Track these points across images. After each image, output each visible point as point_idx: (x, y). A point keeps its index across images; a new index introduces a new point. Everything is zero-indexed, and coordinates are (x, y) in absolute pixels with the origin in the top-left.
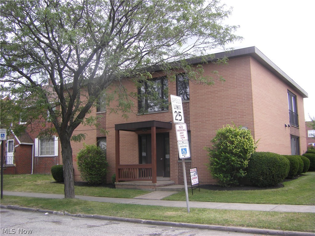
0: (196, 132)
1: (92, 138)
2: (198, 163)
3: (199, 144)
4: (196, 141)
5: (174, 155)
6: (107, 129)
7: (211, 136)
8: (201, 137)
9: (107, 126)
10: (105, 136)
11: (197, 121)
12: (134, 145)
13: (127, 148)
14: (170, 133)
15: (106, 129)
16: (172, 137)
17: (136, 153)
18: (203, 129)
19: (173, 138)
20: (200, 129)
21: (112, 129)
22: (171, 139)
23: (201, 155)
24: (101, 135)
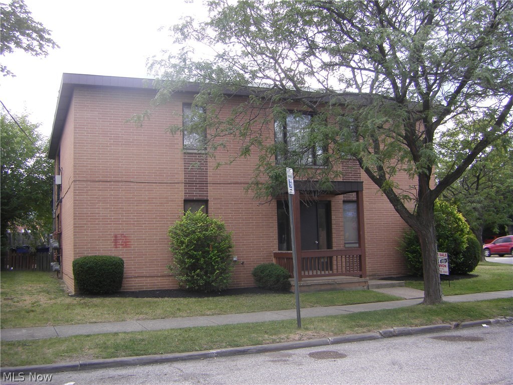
0: (369, 204)
1: (172, 201)
2: (373, 247)
3: (374, 221)
4: (369, 217)
5: (339, 235)
6: (212, 185)
7: (389, 210)
8: (376, 210)
9: (210, 179)
10: (205, 198)
11: (371, 189)
12: (270, 218)
13: (256, 223)
14: (332, 203)
15: (208, 185)
16: (335, 208)
17: (273, 232)
18: (379, 200)
19: (337, 210)
20: (375, 200)
21: (222, 187)
22: (333, 210)
23: (377, 236)
24: (196, 195)
